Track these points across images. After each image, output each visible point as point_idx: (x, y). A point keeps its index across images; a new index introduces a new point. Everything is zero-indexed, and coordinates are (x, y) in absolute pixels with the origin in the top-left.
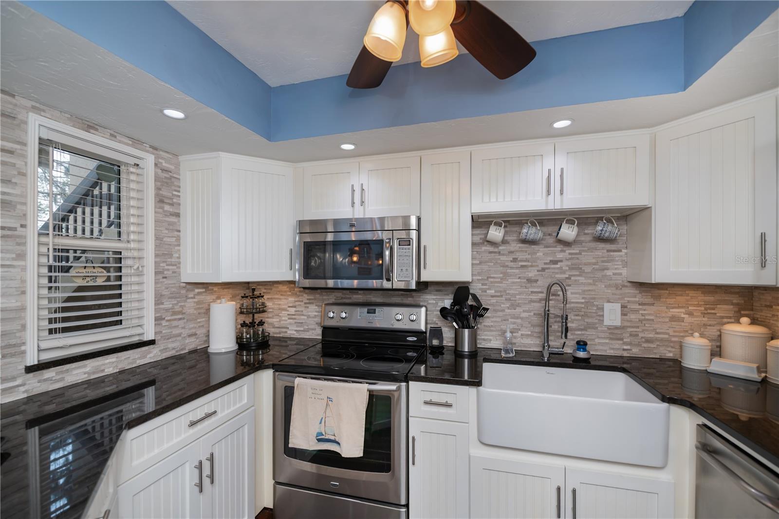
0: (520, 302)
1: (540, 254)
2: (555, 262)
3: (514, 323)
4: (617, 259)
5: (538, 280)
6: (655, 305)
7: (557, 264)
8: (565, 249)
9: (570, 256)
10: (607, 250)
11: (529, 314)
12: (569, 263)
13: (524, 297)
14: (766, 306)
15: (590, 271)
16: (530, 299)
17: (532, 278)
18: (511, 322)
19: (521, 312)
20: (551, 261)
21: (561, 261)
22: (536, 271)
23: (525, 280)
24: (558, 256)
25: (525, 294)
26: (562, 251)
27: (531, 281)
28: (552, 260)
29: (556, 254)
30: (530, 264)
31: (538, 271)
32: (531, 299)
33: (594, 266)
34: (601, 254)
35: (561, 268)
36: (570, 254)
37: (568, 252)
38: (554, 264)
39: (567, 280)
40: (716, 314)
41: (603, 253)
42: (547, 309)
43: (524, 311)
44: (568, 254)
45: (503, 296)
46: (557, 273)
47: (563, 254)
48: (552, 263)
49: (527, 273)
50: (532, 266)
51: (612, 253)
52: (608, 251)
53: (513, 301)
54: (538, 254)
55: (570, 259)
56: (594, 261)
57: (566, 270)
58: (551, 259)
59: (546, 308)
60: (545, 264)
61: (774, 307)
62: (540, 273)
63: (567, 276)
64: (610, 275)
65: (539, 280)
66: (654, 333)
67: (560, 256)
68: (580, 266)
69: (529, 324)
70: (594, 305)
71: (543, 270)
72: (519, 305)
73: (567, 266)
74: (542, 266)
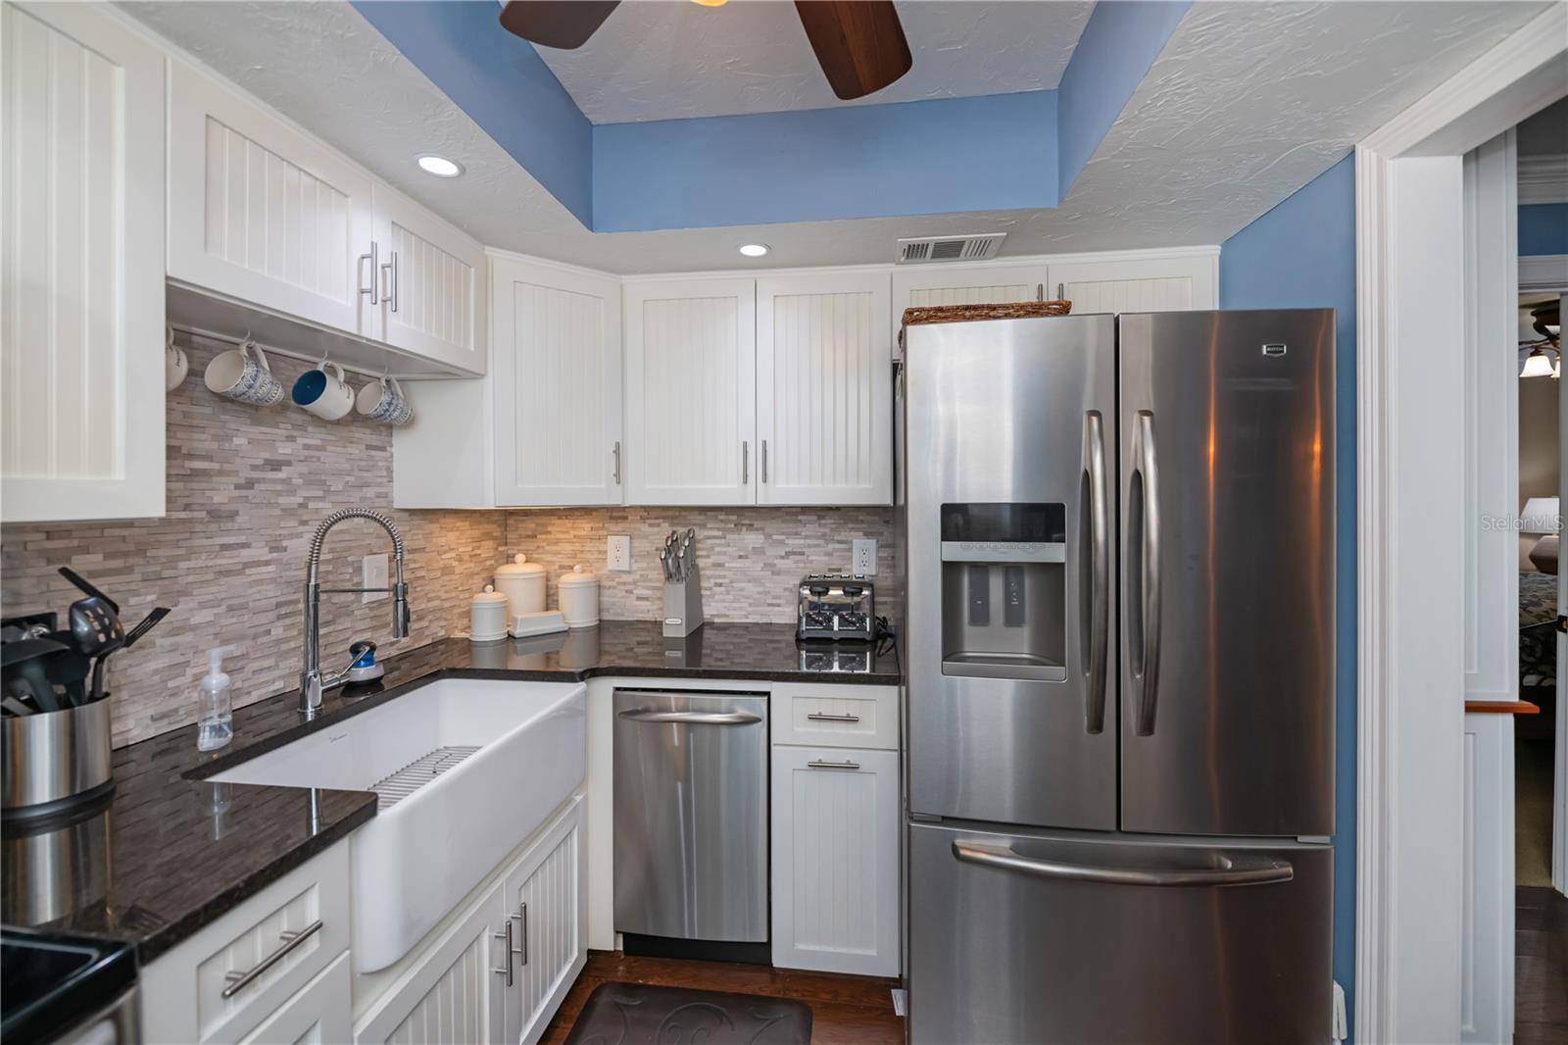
0: (190, 579)
1: (239, 441)
2: (275, 465)
3: (174, 648)
4: (380, 464)
5: (237, 513)
6: (427, 550)
7: (280, 470)
8: (295, 434)
9: (306, 453)
10: (367, 445)
11: (215, 610)
12: (304, 469)
13: (201, 563)
14: (528, 536)
15: (341, 488)
16: (218, 569)
17: (223, 508)
18: (162, 646)
19: (191, 610)
20: (267, 462)
21: (288, 463)
22: (232, 487)
23: (203, 514)
24: (281, 451)
25: (204, 556)
26: (291, 439)
27: (220, 517)
28: (272, 460)
29: (278, 444)
30: (216, 466)
31: (238, 487)
32: (220, 565)
33: (348, 478)
34: (357, 452)
35: (287, 481)
36: (307, 447)
37: (301, 441)
38: (273, 470)
39: (300, 511)
40: (480, 555)
41: (360, 451)
42: (313, 583)
43: (202, 606)
44: (300, 447)
45: (136, 570)
46: (279, 493)
47: (290, 444)
48: (269, 467)
49: (208, 493)
50: (221, 473)
51: (373, 453)
52: (369, 447)
53: (166, 582)
54: (236, 441)
55: (306, 460)
56: (347, 466)
57: (299, 486)
58: (267, 455)
59: (309, 581)
60: (254, 468)
61: (538, 536)
62: (243, 492)
63: (301, 500)
64: (370, 498)
65: (240, 513)
66: (425, 601)
67: (285, 450)
68: (323, 478)
69: (216, 638)
70: (347, 564)
71: (249, 484)
72: (185, 593)
73: (301, 475)
74: (246, 474)
